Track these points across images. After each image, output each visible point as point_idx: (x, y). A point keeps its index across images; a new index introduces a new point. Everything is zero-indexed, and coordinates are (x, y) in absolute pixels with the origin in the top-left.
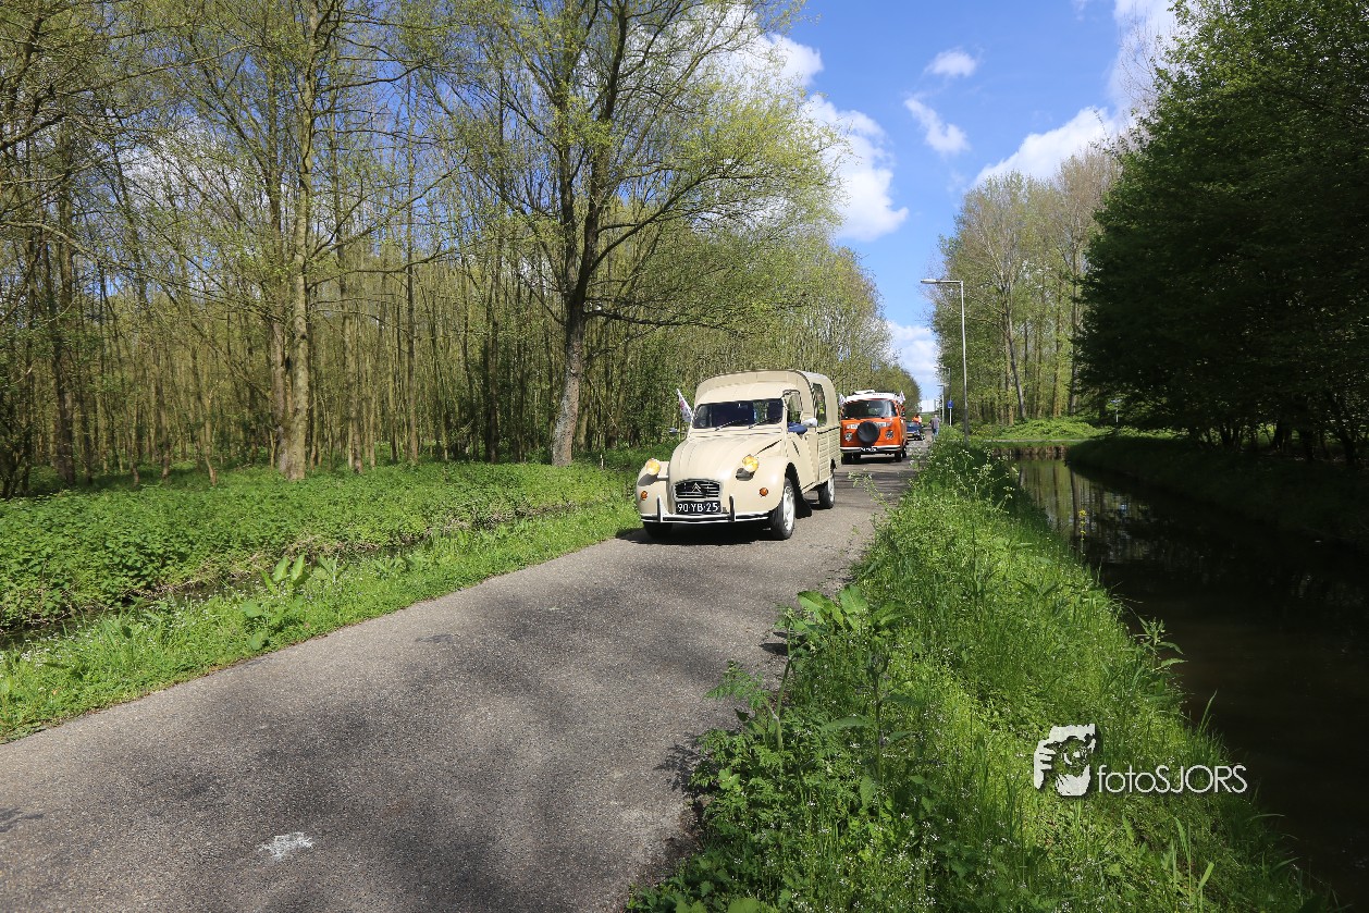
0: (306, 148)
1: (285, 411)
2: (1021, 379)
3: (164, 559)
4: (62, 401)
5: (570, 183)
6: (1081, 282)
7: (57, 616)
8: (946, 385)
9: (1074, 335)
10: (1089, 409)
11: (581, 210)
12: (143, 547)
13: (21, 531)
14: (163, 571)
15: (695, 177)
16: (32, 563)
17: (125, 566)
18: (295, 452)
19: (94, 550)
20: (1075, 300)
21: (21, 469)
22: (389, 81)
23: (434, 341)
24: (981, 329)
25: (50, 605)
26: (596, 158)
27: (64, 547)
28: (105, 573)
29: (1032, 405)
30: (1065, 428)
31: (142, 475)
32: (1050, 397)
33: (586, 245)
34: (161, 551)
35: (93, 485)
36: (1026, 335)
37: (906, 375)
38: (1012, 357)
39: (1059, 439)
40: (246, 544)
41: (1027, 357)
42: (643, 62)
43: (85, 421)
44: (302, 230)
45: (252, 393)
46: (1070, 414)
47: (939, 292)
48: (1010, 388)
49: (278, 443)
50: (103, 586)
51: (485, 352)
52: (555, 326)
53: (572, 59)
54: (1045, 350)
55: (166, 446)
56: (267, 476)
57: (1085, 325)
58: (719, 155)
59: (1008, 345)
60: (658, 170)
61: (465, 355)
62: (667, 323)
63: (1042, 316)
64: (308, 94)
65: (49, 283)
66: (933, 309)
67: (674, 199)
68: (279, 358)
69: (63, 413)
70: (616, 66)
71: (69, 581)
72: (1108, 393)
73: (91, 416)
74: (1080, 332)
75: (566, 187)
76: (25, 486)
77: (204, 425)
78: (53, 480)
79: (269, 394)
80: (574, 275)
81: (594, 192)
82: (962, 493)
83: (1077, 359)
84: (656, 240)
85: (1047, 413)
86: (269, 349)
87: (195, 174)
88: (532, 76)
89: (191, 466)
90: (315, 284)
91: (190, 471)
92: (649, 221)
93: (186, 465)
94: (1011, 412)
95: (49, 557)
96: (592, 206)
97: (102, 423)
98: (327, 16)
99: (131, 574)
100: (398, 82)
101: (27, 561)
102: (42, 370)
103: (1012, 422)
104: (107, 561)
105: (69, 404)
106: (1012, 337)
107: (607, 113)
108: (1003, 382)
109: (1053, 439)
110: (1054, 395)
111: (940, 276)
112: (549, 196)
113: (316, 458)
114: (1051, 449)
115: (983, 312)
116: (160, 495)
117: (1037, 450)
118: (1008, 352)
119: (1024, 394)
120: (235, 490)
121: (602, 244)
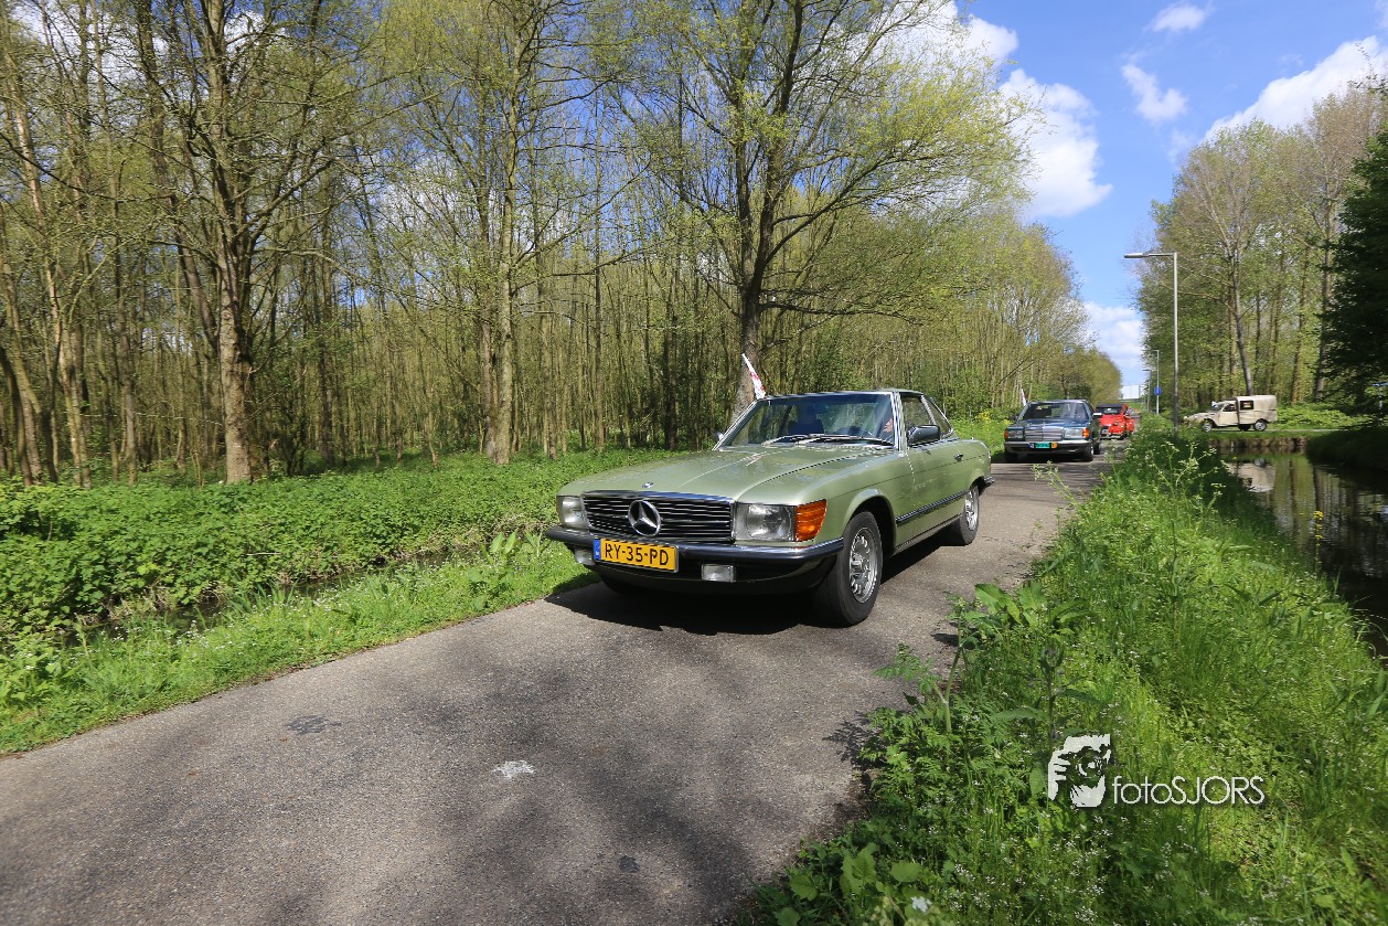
0: (510, 167)
1: (492, 402)
2: (1250, 359)
3: (403, 529)
4: (325, 396)
5: (746, 178)
6: (1334, 247)
7: (329, 573)
8: (1154, 369)
9: (1324, 308)
10: (1340, 394)
11: (756, 206)
12: (387, 520)
13: (304, 503)
14: (402, 541)
15: (872, 162)
16: (311, 529)
17: (375, 535)
18: (504, 437)
19: (353, 520)
20: (1326, 269)
21: (299, 452)
22: (581, 98)
23: (618, 336)
24: (1200, 306)
25: (325, 564)
26: (771, 152)
27: (332, 518)
28: (360, 540)
30: (1307, 416)
31: (383, 458)
32: (1290, 380)
33: (762, 239)
34: (400, 524)
35: (349, 466)
36: (1258, 312)
37: (1104, 358)
38: (1239, 336)
39: (1299, 430)
40: (463, 521)
41: (1259, 333)
42: (819, 50)
43: (340, 413)
44: (507, 240)
45: (466, 386)
46: (1314, 401)
47: (1147, 267)
48: (1235, 371)
49: (486, 432)
50: (360, 550)
51: (665, 344)
52: (732, 319)
53: (748, 56)
54: (1283, 327)
55: (399, 433)
56: (477, 461)
57: (1338, 297)
58: (897, 138)
59: (1234, 322)
60: (833, 158)
61: (647, 349)
62: (842, 313)
63: (1279, 287)
64: (512, 118)
65: (316, 298)
66: (1140, 285)
67: (850, 186)
68: (487, 355)
69: (326, 406)
70: (792, 57)
71: (335, 545)
72: (1366, 375)
73: (344, 408)
74: (1330, 305)
75: (743, 180)
76: (301, 466)
77: (427, 415)
78: (319, 462)
79: (478, 388)
80: (750, 267)
81: (769, 186)
83: (1326, 338)
84: (831, 230)
85: (1285, 399)
86: (478, 344)
87: (422, 199)
88: (709, 77)
89: (418, 452)
90: (517, 288)
91: (418, 455)
92: (826, 210)
93: (414, 450)
95: (322, 524)
96: (767, 200)
97: (352, 414)
98: (528, 46)
99: (379, 541)
100: (588, 98)
101: (308, 527)
102: (311, 371)
104: (362, 530)
105: (329, 399)
106: (1239, 313)
107: (783, 106)
108: (1227, 364)
109: (1291, 430)
110: (1295, 378)
111: (1149, 249)
112: (725, 193)
113: (517, 444)
114: (1286, 440)
115: (1203, 285)
116: (398, 476)
117: (1267, 442)
118: (1234, 330)
119: (1254, 378)
120: (455, 472)
121: (777, 237)
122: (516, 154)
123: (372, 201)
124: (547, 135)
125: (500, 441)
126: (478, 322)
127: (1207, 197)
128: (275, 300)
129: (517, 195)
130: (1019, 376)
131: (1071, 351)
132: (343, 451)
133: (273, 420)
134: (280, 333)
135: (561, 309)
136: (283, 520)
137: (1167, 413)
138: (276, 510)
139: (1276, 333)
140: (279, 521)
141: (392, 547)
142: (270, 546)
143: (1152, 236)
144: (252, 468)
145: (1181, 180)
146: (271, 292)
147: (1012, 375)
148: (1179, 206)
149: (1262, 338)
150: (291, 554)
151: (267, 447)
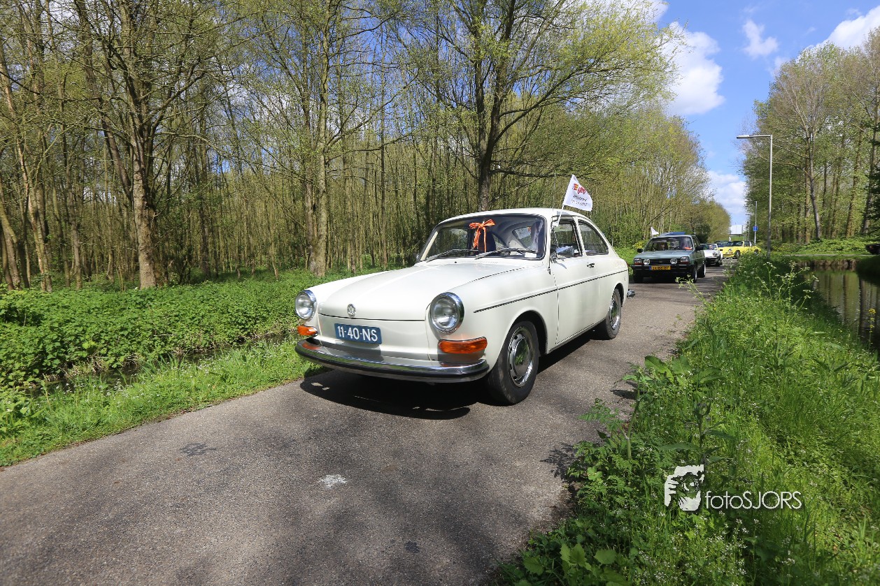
0: (324, 78)
1: (313, 235)
2: (819, 207)
3: (256, 319)
4: (204, 231)
5: (482, 84)
7: (208, 348)
8: (753, 214)
9: (872, 172)
11: (489, 103)
12: (245, 313)
13: (191, 302)
14: (255, 327)
15: (567, 74)
16: (195, 319)
17: (238, 323)
18: (321, 259)
19: (223, 313)
21: (188, 269)
22: (371, 30)
23: (396, 192)
24: (785, 172)
25: (205, 342)
26: (499, 66)
27: (209, 312)
28: (228, 326)
29: (827, 228)
30: (856, 245)
31: (241, 273)
32: (845, 222)
33: (492, 129)
34: (254, 316)
35: (220, 278)
36: (825, 175)
37: (720, 207)
38: (812, 191)
39: (852, 254)
41: (825, 190)
43: (214, 243)
44: (323, 127)
45: (296, 225)
46: (862, 234)
47: (750, 145)
48: (808, 214)
49: (309, 255)
50: (228, 333)
51: (428, 198)
52: (472, 180)
54: (841, 186)
55: (252, 256)
56: (305, 275)
58: (585, 57)
59: (808, 182)
60: (540, 71)
61: (415, 200)
62: (546, 176)
63: (842, 158)
65: (196, 167)
66: (745, 158)
67: (552, 90)
68: (310, 205)
69: (204, 238)
70: (514, 2)
71: (213, 329)
73: (216, 240)
75: (479, 87)
76: (189, 278)
77: (271, 244)
78: (201, 275)
79: (304, 226)
80: (484, 145)
81: (497, 90)
82: (765, 294)
83: (873, 191)
84: (539, 119)
86: (303, 197)
87: (265, 100)
88: (457, 16)
89: (265, 269)
90: (330, 160)
91: (265, 271)
92: (535, 107)
93: (262, 268)
94: (808, 234)
95: (203, 317)
96: (496, 99)
97: (222, 244)
99: (240, 327)
100: (375, 31)
101: (193, 318)
102: (195, 216)
103: (808, 241)
104: (229, 320)
105: (207, 234)
106: (813, 176)
107: (506, 36)
108: (803, 211)
109: (845, 254)
110: (849, 220)
111: (751, 133)
112: (467, 95)
113: (330, 263)
114: (843, 262)
115: (788, 158)
116: (253, 284)
117: (829, 263)
118: (809, 187)
119: (821, 219)
120: (289, 282)
121: (502, 126)
122: (328, 69)
123: (232, 102)
124: (348, 56)
125: (319, 261)
126: (303, 182)
127: (794, 98)
128: (170, 168)
129: (329, 97)
130: (662, 219)
131: (698, 202)
132: (216, 268)
133: (170, 247)
134: (173, 190)
135: (358, 173)
136: (177, 313)
137: (761, 243)
138: (173, 306)
139: (838, 189)
140: (175, 314)
141: (249, 331)
142: (170, 331)
143: (754, 124)
144: (157, 279)
145: (776, 86)
146: (167, 162)
147: (658, 217)
148: (773, 104)
149: (827, 194)
150: (183, 335)
151: (166, 266)
